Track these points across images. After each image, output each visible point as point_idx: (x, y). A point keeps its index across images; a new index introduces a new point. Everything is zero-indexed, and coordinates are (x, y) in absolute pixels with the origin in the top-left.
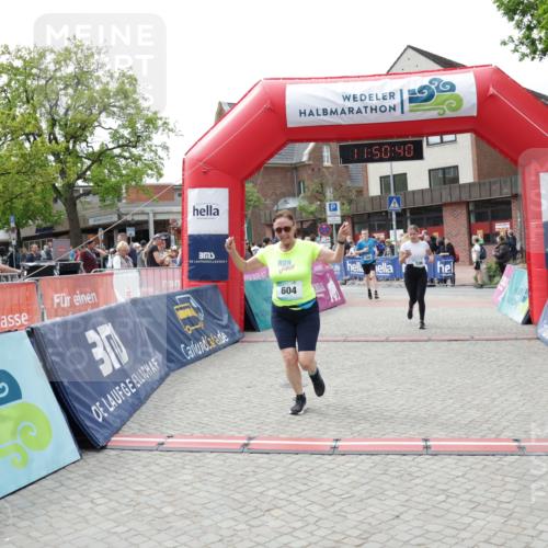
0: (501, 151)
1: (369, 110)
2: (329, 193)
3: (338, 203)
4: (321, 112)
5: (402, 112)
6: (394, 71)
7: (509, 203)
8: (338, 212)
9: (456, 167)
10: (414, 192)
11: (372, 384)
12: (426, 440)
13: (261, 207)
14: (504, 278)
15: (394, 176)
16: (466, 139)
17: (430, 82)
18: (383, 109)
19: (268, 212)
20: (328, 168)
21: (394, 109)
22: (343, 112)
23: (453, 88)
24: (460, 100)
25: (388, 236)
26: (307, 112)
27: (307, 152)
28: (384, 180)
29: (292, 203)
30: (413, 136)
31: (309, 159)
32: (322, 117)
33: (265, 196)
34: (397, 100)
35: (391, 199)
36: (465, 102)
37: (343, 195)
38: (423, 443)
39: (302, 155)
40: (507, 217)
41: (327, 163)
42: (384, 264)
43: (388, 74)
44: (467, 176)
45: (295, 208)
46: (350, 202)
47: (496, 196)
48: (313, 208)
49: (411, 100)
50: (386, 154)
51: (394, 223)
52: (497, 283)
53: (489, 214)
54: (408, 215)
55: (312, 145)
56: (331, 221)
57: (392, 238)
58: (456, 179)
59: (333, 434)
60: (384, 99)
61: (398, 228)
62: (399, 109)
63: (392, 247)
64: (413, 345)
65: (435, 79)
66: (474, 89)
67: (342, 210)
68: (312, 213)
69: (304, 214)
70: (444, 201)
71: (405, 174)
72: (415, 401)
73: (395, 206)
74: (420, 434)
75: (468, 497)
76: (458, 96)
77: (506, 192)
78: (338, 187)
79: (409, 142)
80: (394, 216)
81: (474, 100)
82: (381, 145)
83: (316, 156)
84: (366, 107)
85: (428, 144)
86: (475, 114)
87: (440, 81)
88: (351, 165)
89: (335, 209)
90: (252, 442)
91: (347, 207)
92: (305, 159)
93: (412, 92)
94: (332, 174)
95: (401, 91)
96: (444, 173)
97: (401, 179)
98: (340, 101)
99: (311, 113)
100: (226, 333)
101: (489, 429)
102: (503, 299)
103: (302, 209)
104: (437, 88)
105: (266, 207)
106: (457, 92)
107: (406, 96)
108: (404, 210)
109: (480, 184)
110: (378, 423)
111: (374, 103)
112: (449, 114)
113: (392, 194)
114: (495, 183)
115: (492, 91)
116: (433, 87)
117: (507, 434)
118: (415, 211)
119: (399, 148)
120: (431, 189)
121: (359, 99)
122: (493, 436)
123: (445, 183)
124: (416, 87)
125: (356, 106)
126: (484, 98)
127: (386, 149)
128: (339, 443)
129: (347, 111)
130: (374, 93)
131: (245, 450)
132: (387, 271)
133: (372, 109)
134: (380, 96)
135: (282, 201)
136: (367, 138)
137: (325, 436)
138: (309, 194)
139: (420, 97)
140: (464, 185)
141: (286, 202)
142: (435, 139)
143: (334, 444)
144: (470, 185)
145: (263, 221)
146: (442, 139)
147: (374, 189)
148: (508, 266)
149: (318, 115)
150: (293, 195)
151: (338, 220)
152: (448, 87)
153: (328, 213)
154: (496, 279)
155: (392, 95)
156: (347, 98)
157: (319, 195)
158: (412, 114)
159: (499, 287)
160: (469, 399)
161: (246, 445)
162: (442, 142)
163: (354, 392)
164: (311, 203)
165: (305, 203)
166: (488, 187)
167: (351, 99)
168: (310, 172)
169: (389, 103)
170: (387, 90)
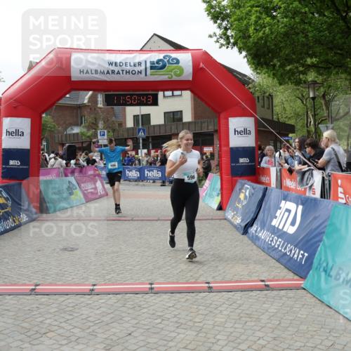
0: (206, 103)
1: (124, 72)
2: (101, 125)
3: (106, 131)
4: (93, 72)
5: (146, 75)
6: (144, 49)
7: (212, 135)
8: (106, 137)
9: (181, 112)
10: (154, 126)
11: (120, 248)
12: (151, 284)
13: (56, 132)
14: (207, 181)
15: (142, 115)
16: (187, 95)
17: (164, 57)
18: (134, 72)
19: (60, 135)
20: (100, 108)
21: (141, 73)
22: (108, 72)
23: (178, 62)
24: (182, 70)
25: (137, 153)
26: (85, 72)
27: (87, 97)
28: (136, 117)
29: (76, 130)
30: (152, 90)
31: (89, 102)
32: (94, 75)
33: (58, 124)
34: (143, 67)
35: (139, 130)
36: (185, 71)
37: (110, 127)
38: (150, 286)
39: (84, 99)
40: (211, 144)
41: (100, 105)
42: (134, 171)
43: (141, 50)
44: (188, 117)
45: (78, 134)
46: (114, 131)
47: (205, 130)
48: (89, 134)
49: (152, 68)
50: (135, 101)
51: (141, 145)
52: (203, 185)
53: (200, 141)
54: (150, 140)
55: (91, 93)
56: (101, 142)
57: (140, 155)
58: (181, 119)
59: (92, 281)
60: (135, 66)
61: (143, 148)
62: (143, 73)
63: (139, 160)
64: (149, 223)
65: (167, 56)
66: (191, 64)
67: (108, 135)
68: (88, 137)
69: (84, 138)
70: (173, 132)
71: (149, 115)
72: (147, 259)
73: (141, 134)
74: (148, 280)
75: (175, 319)
76: (181, 67)
77: (211, 129)
78: (106, 121)
79: (150, 94)
80: (141, 141)
81: (191, 70)
82: (132, 95)
83: (93, 100)
84: (123, 71)
85: (164, 96)
86: (191, 79)
87: (170, 57)
88: (115, 107)
89: (104, 135)
90: (37, 287)
91: (111, 134)
92: (86, 101)
93: (152, 63)
94: (103, 112)
95: (146, 62)
96: (174, 115)
97: (146, 118)
98: (107, 66)
99: (87, 72)
100: (26, 215)
101: (191, 276)
102: (206, 194)
103: (82, 134)
104: (168, 61)
105: (59, 132)
106: (180, 64)
107: (148, 65)
108: (148, 137)
109: (195, 123)
110: (122, 274)
111: (128, 68)
112: (175, 78)
113: (140, 127)
114: (204, 122)
115: (202, 65)
116: (166, 60)
117: (202, 279)
118: (154, 138)
119: (143, 98)
120: (165, 125)
121: (118, 65)
122: (194, 280)
123: (174, 121)
124: (155, 60)
125: (116, 69)
126: (197, 69)
127: (135, 98)
128: (95, 287)
129: (110, 72)
130: (128, 62)
131: (33, 293)
132: (136, 175)
133: (126, 72)
134: (132, 64)
135: (69, 129)
136: (123, 91)
137: (87, 283)
138: (87, 124)
139: (157, 66)
140: (185, 123)
141: (72, 129)
142: (169, 93)
143: (92, 288)
144: (189, 123)
145: (57, 141)
146: (173, 93)
147: (130, 123)
148: (210, 174)
149: (92, 73)
150: (77, 125)
151: (106, 142)
152: (175, 61)
153: (99, 137)
154: (203, 182)
155: (140, 64)
156: (111, 64)
157: (94, 126)
158: (152, 76)
159: (204, 187)
160: (180, 257)
161: (34, 289)
162: (173, 95)
163: (107, 253)
164: (88, 130)
165: (84, 130)
166: (200, 125)
167: (114, 64)
168: (89, 110)
169: (137, 69)
170: (137, 61)
